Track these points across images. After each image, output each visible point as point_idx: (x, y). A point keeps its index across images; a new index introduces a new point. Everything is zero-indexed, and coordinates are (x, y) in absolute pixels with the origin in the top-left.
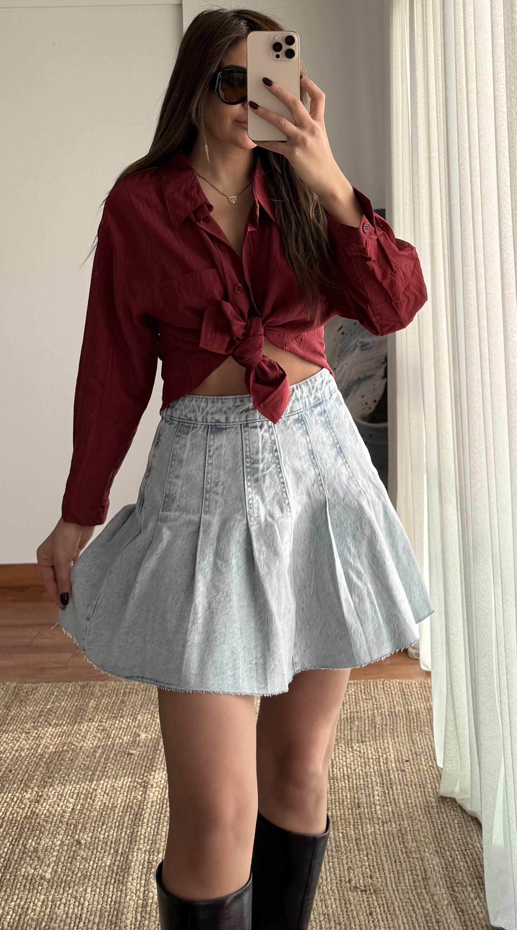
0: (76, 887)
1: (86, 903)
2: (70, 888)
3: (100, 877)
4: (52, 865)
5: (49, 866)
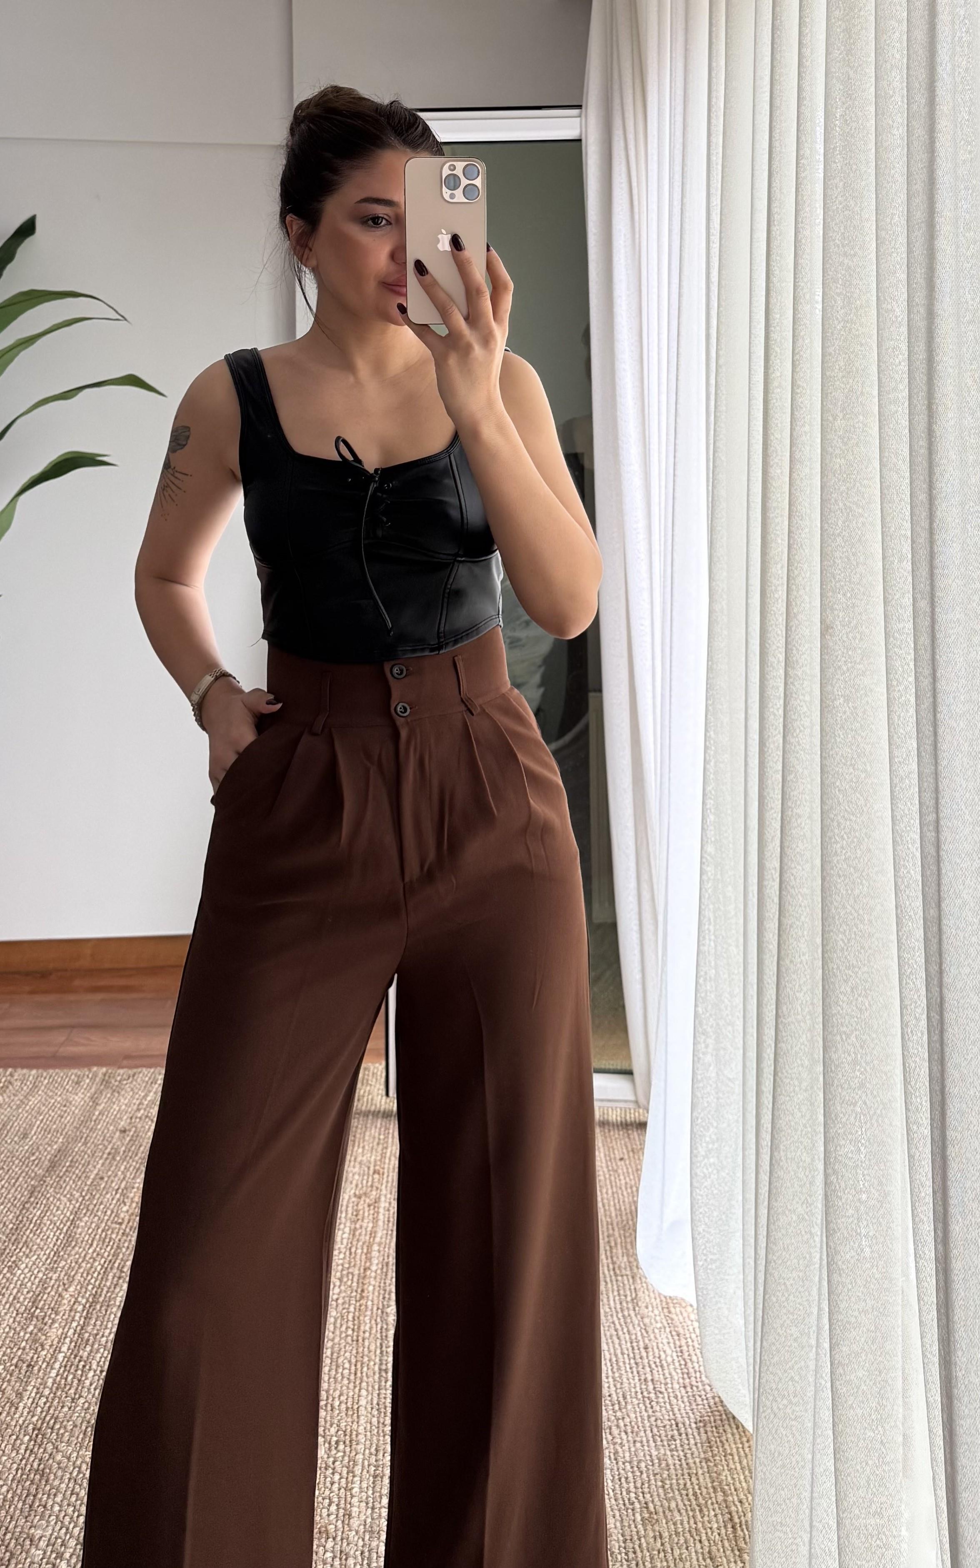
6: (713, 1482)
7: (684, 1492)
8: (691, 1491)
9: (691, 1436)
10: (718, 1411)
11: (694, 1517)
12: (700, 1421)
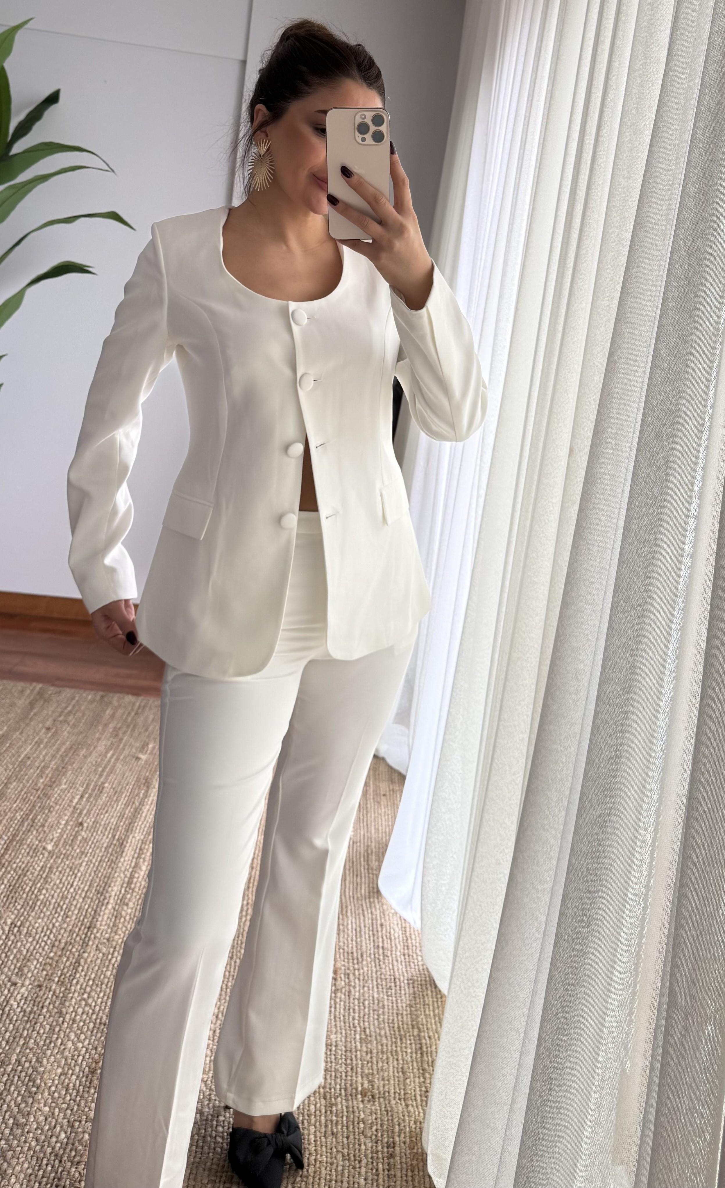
0: (73, 860)
1: (79, 874)
2: (67, 860)
3: (96, 856)
4: (55, 839)
5: (52, 840)
6: (412, 1021)
7: (391, 1025)
8: (396, 1025)
9: (403, 988)
10: (425, 974)
11: (396, 1043)
12: (411, 979)
